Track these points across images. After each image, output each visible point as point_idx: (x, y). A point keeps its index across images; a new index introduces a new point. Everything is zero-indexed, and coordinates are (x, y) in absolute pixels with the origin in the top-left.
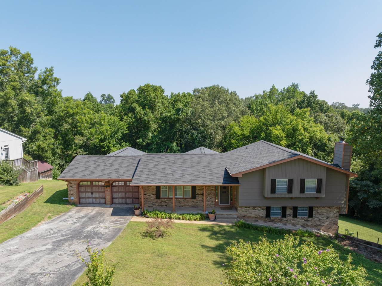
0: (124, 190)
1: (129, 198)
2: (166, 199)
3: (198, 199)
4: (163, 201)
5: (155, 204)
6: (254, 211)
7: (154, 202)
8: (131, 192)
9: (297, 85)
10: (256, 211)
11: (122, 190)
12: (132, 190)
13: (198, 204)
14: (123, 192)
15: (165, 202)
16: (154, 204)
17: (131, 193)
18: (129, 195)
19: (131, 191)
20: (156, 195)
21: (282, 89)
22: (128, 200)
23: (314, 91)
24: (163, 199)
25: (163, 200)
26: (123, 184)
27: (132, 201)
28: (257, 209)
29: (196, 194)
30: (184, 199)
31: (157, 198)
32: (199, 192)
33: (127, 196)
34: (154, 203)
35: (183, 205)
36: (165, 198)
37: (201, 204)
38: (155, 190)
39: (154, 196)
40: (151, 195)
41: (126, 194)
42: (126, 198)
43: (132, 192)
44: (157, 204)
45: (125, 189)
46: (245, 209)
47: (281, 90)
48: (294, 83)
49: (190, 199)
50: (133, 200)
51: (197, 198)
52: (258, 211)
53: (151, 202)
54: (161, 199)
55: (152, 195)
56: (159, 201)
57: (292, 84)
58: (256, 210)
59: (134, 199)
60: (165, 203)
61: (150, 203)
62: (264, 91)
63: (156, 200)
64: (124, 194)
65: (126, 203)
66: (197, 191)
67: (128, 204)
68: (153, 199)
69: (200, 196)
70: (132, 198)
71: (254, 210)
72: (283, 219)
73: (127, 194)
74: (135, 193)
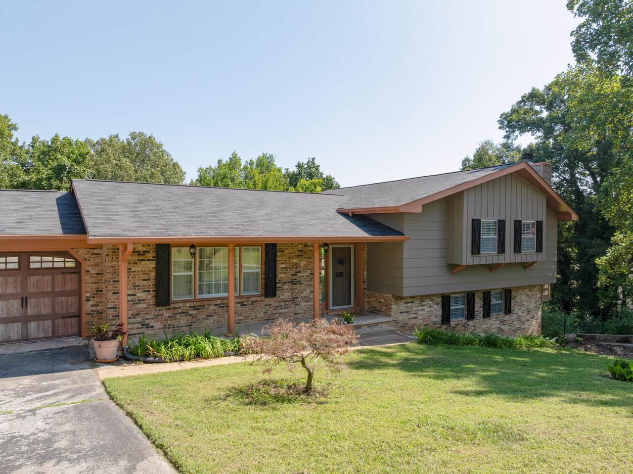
0: (19, 290)
1: (38, 318)
2: (188, 304)
3: (282, 295)
4: (180, 311)
5: (151, 324)
6: (421, 310)
7: (148, 316)
8: (47, 293)
9: (271, 157)
10: (424, 310)
11: (10, 290)
12: (53, 287)
13: (280, 311)
14: (12, 296)
15: (186, 313)
16: (148, 326)
17: (47, 299)
18: (40, 306)
19: (50, 290)
20: (154, 294)
21: (249, 162)
22: (33, 325)
23: (313, 159)
24: (181, 305)
25: (179, 308)
26: (16, 266)
27: (50, 329)
28: (427, 305)
29: (277, 281)
30: (243, 300)
31: (158, 304)
32: (283, 275)
33: (30, 311)
34: (147, 322)
35: (241, 318)
36: (185, 302)
37: (289, 310)
38: (153, 274)
39: (150, 297)
40: (138, 295)
41: (24, 302)
42: (25, 320)
43: (54, 294)
44: (158, 325)
45: (24, 284)
46: (406, 305)
47: (247, 162)
48: (266, 154)
49: (259, 299)
50: (54, 324)
51: (279, 293)
52: (429, 309)
53: (139, 319)
54: (172, 306)
55: (141, 295)
56: (166, 314)
57: (263, 154)
58: (425, 307)
59: (60, 321)
60: (187, 318)
61: (133, 323)
62: (219, 161)
63: (154, 311)
64: (16, 303)
65: (25, 339)
66: (278, 271)
67: (35, 340)
68: (145, 306)
69: (286, 287)
70: (53, 316)
71: (421, 308)
72: (469, 323)
73: (32, 302)
74: (64, 299)
